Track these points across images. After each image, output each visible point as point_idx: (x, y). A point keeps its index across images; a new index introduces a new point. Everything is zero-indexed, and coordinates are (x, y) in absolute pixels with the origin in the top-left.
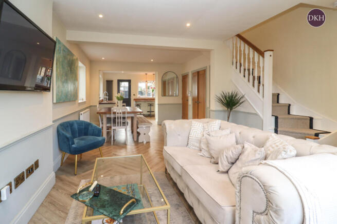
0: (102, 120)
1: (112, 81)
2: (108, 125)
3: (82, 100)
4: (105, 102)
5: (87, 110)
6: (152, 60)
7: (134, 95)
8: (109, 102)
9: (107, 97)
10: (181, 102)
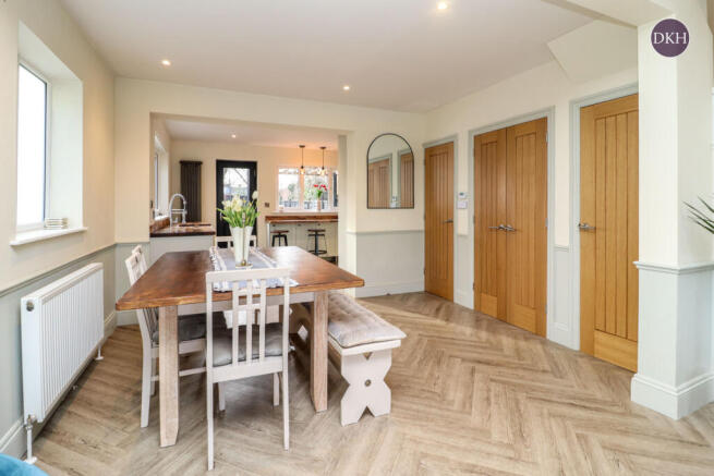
0: (154, 329)
1: (198, 164)
2: (189, 347)
3: (65, 223)
4: (177, 229)
5: (92, 266)
6: (347, 88)
7: (267, 205)
8: (191, 228)
9: (184, 213)
10: (421, 225)
